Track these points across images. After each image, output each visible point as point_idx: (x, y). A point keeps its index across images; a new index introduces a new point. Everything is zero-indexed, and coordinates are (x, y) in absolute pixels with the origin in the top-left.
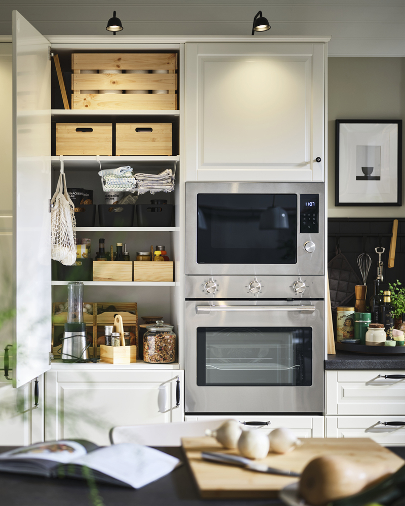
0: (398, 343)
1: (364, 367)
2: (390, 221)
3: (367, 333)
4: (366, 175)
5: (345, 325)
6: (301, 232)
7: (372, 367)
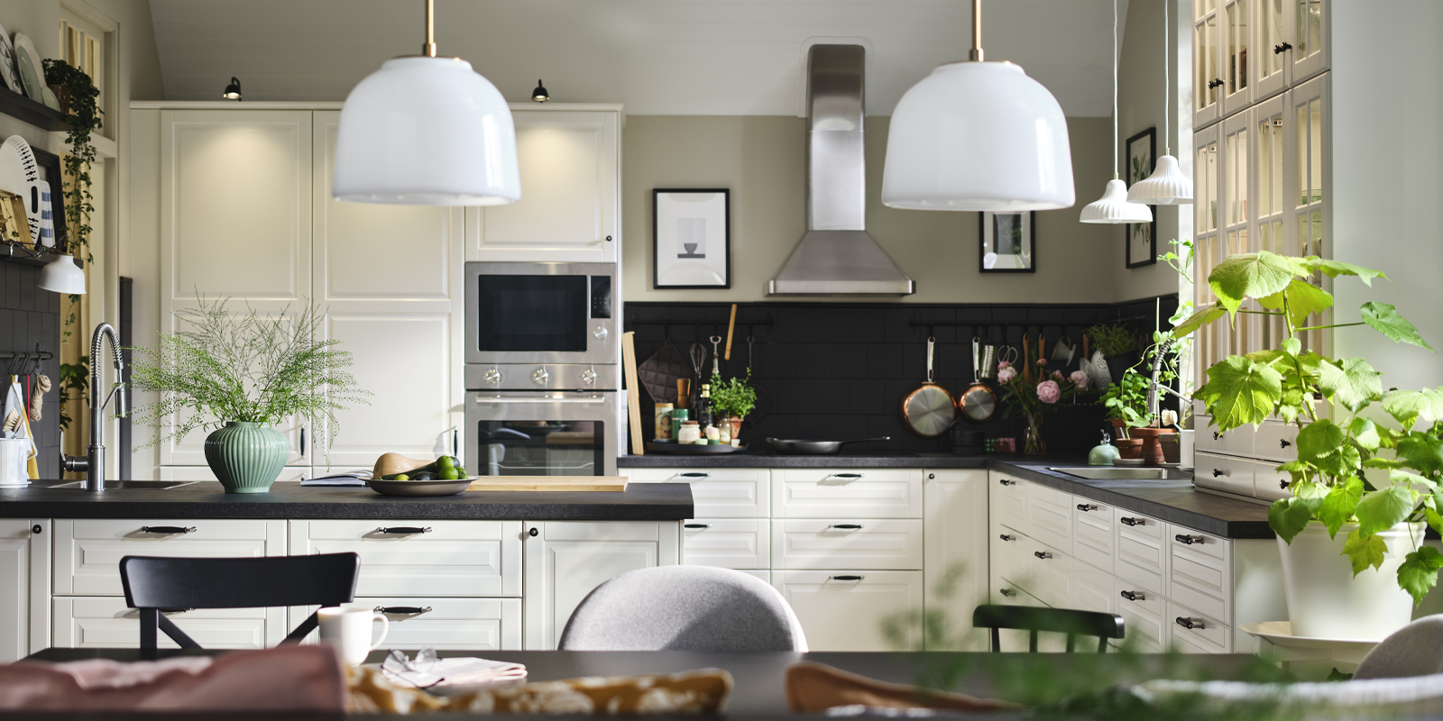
0: (710, 442)
1: (659, 464)
2: (728, 305)
3: (680, 432)
4: (690, 252)
5: (662, 423)
6: (592, 317)
7: (668, 464)
